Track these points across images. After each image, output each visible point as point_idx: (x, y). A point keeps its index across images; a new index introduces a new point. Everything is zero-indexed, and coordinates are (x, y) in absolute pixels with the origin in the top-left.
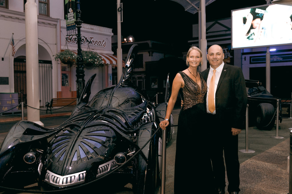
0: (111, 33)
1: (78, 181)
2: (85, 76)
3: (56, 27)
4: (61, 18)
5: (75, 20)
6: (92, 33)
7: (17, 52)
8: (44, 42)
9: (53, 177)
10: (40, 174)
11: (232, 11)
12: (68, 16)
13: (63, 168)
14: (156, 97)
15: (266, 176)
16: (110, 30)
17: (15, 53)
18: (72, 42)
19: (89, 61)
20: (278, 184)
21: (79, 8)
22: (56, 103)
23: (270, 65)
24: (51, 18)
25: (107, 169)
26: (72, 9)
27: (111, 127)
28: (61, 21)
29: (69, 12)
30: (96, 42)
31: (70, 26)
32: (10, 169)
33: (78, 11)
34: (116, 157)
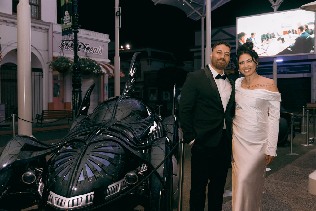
0: (107, 39)
1: (85, 203)
2: (82, 86)
3: (47, 32)
4: (53, 22)
5: (72, 24)
6: (87, 39)
7: (4, 58)
8: (34, 48)
9: (57, 199)
10: (41, 195)
11: (237, 18)
12: (64, 20)
13: (68, 189)
14: (159, 109)
15: (287, 196)
16: (107, 36)
17: (2, 60)
18: (65, 49)
19: (87, 69)
20: (301, 206)
21: (77, 11)
22: (47, 115)
23: (277, 77)
24: (42, 21)
25: (117, 190)
26: (69, 12)
27: (119, 143)
28: (53, 25)
29: (65, 16)
30: (91, 49)
31: (66, 31)
32: (6, 191)
33: (75, 14)
34: (126, 177)
